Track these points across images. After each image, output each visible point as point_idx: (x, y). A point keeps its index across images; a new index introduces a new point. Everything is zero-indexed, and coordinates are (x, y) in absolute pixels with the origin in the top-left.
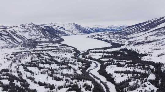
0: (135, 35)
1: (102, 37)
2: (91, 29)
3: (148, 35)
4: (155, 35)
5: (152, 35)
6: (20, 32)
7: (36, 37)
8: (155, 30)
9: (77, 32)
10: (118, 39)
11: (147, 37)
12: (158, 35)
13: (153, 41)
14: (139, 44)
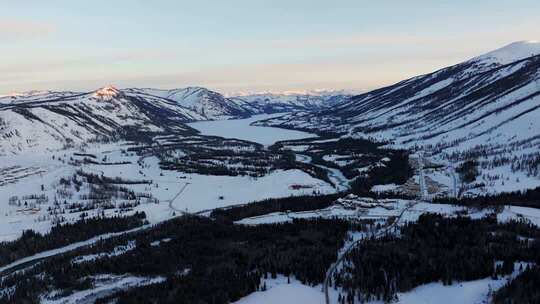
0: (370, 115)
1: (293, 123)
2: (250, 104)
3: (394, 112)
4: (407, 112)
5: (403, 113)
6: (99, 108)
7: (136, 121)
8: (410, 103)
9: (215, 112)
10: (332, 125)
11: (392, 118)
12: (412, 112)
13: (401, 124)
14: (376, 129)
